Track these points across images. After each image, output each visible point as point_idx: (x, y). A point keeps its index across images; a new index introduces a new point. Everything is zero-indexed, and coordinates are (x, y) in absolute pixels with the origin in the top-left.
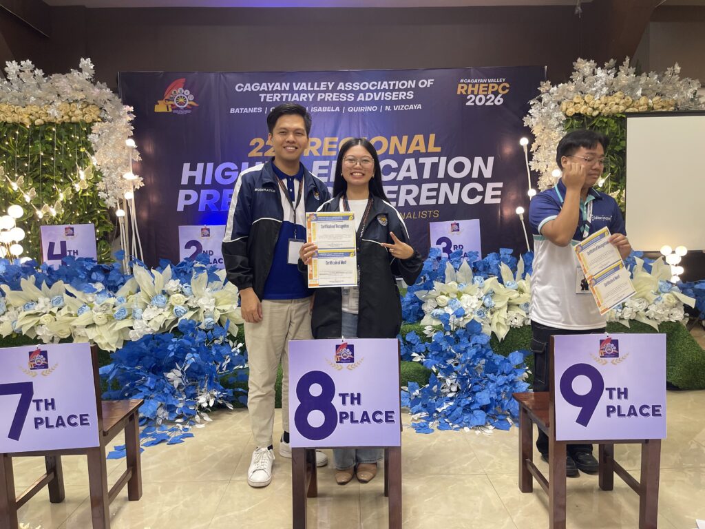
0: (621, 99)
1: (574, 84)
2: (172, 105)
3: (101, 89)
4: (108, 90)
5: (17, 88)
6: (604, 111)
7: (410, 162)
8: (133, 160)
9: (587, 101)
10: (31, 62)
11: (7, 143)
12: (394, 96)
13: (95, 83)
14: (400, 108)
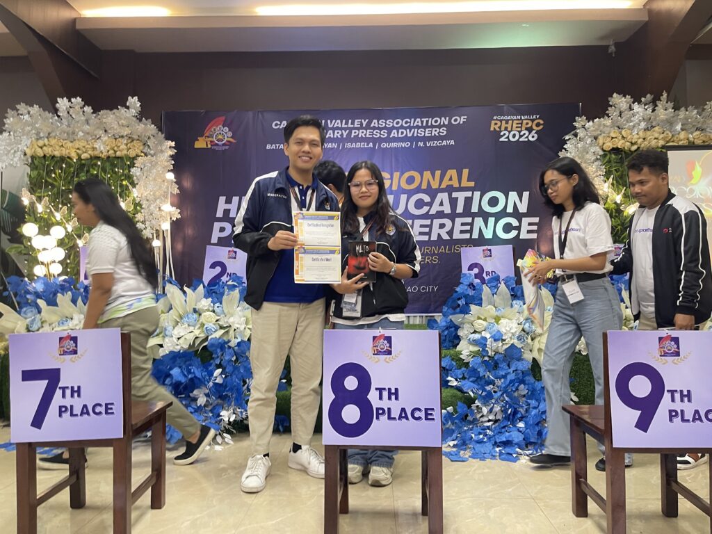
0: (660, 133)
1: (610, 118)
2: (211, 142)
3: (146, 124)
4: (153, 126)
5: (67, 124)
6: (643, 145)
7: (443, 196)
8: (171, 193)
9: (625, 136)
10: (81, 99)
11: (53, 175)
12: (427, 132)
13: (140, 120)
14: (433, 144)
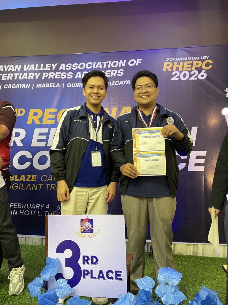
14: (111, 84)
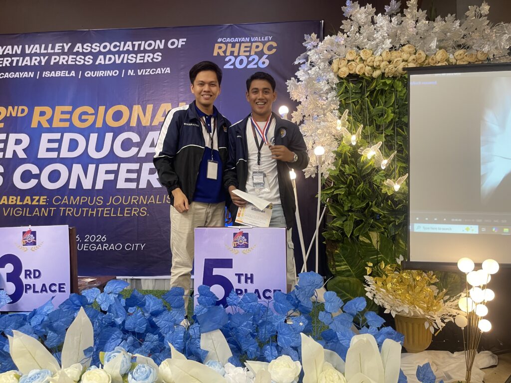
0: (410, 53)
1: (345, 35)
9: (364, 58)
12: (139, 58)
14: (145, 73)
